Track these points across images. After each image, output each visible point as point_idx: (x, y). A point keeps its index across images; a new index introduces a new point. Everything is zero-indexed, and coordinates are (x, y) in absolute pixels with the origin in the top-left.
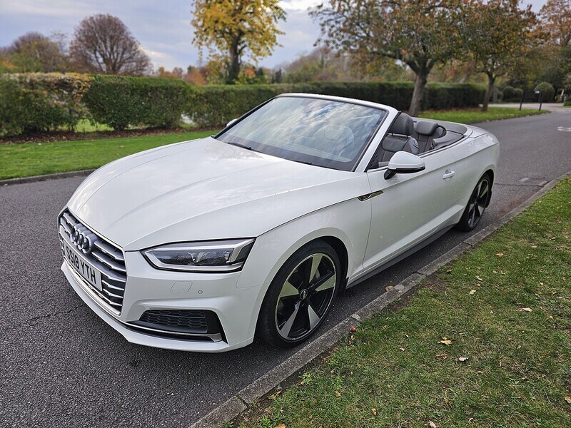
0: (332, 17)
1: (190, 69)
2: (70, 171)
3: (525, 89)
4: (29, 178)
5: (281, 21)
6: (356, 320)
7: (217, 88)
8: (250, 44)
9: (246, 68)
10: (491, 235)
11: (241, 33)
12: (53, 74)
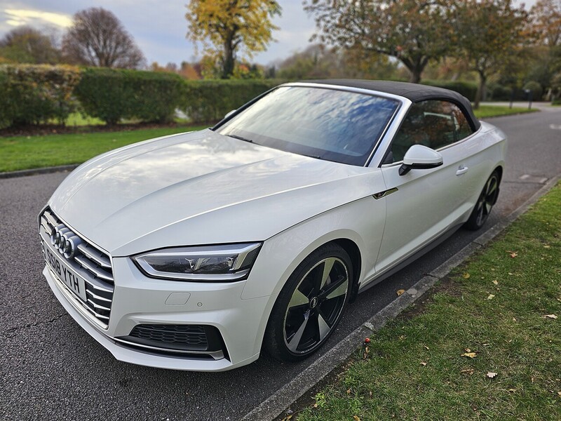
0: (328, 12)
1: (184, 65)
2: (59, 165)
3: (515, 89)
4: (15, 172)
5: (276, 15)
6: (369, 329)
7: (212, 82)
8: (245, 39)
9: (240, 64)
10: (500, 234)
11: (236, 27)
12: (43, 66)
